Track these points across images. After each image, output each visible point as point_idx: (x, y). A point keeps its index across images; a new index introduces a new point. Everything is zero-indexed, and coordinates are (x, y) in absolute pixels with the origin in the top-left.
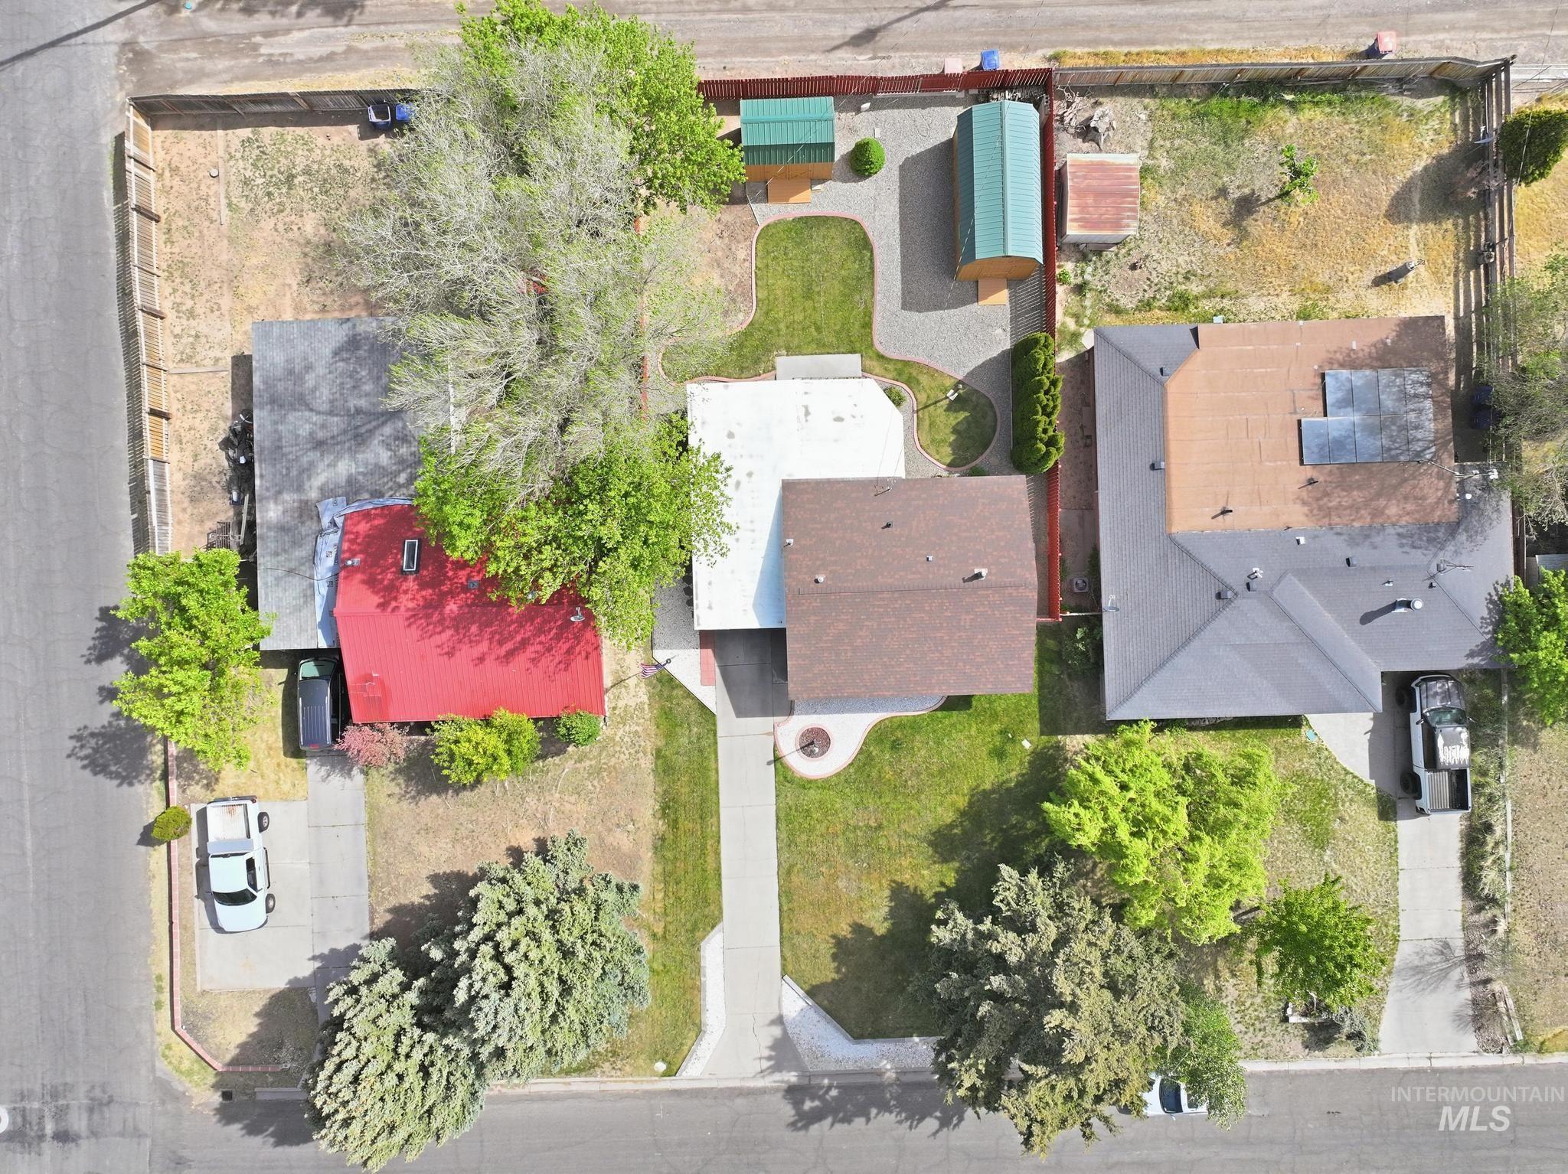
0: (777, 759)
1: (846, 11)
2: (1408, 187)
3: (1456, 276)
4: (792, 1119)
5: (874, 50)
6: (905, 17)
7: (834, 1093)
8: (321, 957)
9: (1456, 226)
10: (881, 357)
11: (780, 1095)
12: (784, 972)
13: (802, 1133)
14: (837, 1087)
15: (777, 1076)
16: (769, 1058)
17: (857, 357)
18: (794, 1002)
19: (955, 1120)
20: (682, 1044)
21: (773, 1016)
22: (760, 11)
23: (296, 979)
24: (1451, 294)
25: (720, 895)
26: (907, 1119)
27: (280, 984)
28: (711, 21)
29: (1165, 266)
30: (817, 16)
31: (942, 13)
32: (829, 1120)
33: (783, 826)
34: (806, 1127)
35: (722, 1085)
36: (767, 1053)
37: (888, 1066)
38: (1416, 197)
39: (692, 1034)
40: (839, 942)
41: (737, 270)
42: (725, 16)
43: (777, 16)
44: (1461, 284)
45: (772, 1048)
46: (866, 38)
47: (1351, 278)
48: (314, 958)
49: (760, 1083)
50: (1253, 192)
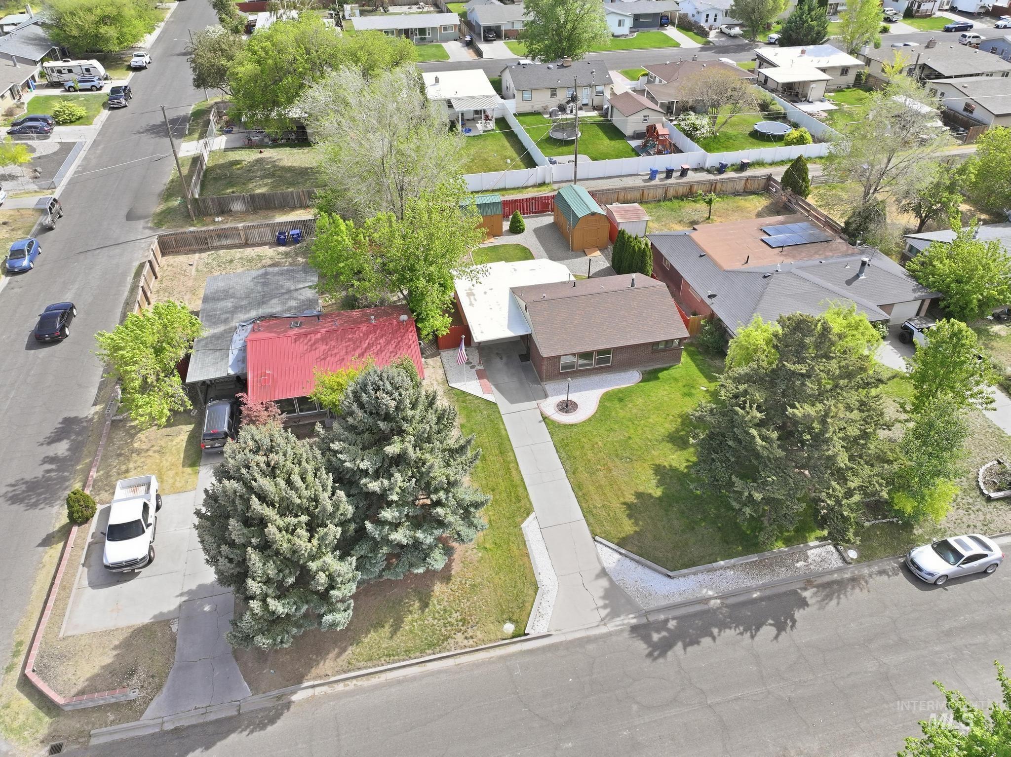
0: (545, 418)
2: (759, 212)
4: (647, 652)
7: (672, 624)
8: (190, 592)
11: (626, 635)
12: (594, 535)
13: (661, 660)
14: (673, 619)
15: (618, 621)
16: (605, 607)
18: (610, 557)
19: (789, 623)
20: (524, 602)
21: (598, 570)
23: (161, 614)
25: (528, 495)
26: (745, 630)
27: (144, 618)
32: (680, 645)
33: (561, 450)
34: (663, 653)
35: (570, 637)
36: (601, 603)
37: (710, 593)
38: (764, 213)
39: (531, 592)
40: (629, 506)
45: (604, 597)
48: (181, 595)
49: (603, 630)
50: (694, 220)
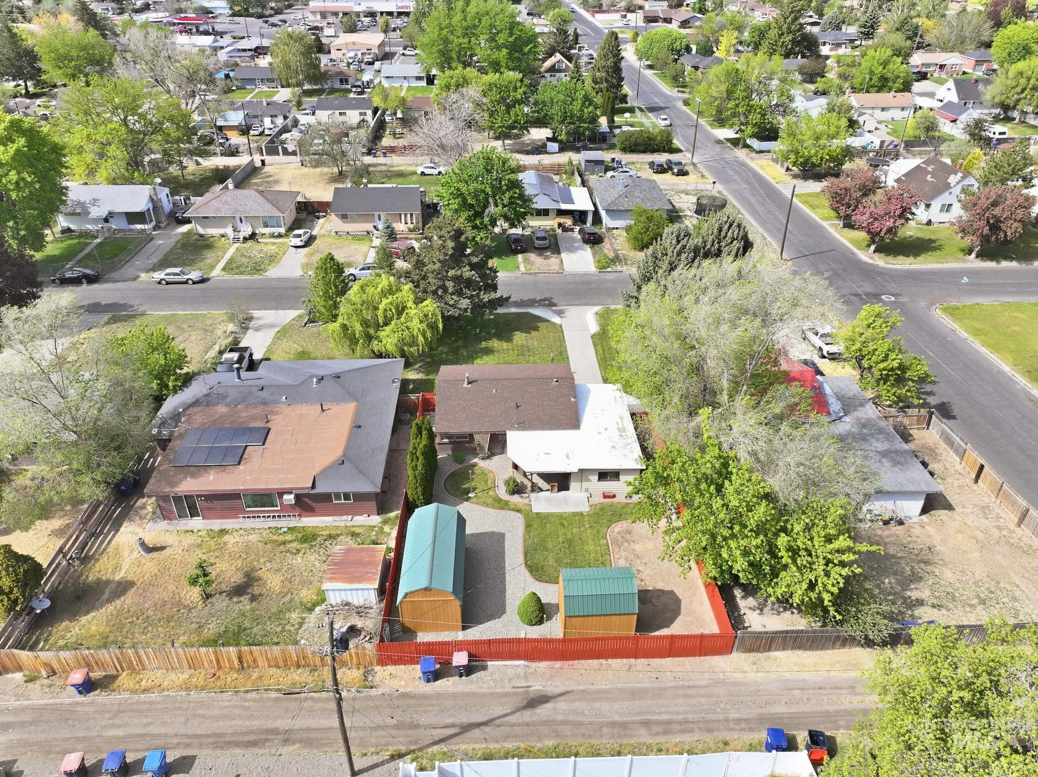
1: (555, 723)
2: (109, 601)
3: (105, 550)
4: (553, 300)
5: (528, 693)
6: (499, 717)
7: (536, 304)
9: (87, 576)
10: (518, 511)
11: (559, 304)
12: (560, 325)
13: (548, 297)
15: (561, 308)
16: (565, 311)
17: (535, 510)
18: (555, 320)
20: (604, 312)
21: (565, 318)
22: (634, 722)
24: (113, 542)
28: (678, 713)
29: (312, 558)
30: (580, 719)
31: (465, 719)
32: (538, 299)
33: (565, 356)
35: (584, 306)
37: (514, 308)
38: (107, 594)
39: (599, 313)
40: (536, 330)
41: (623, 554)
42: (664, 717)
43: (617, 718)
44: (103, 547)
46: (536, 701)
47: (180, 552)
49: (568, 307)
50: (231, 598)
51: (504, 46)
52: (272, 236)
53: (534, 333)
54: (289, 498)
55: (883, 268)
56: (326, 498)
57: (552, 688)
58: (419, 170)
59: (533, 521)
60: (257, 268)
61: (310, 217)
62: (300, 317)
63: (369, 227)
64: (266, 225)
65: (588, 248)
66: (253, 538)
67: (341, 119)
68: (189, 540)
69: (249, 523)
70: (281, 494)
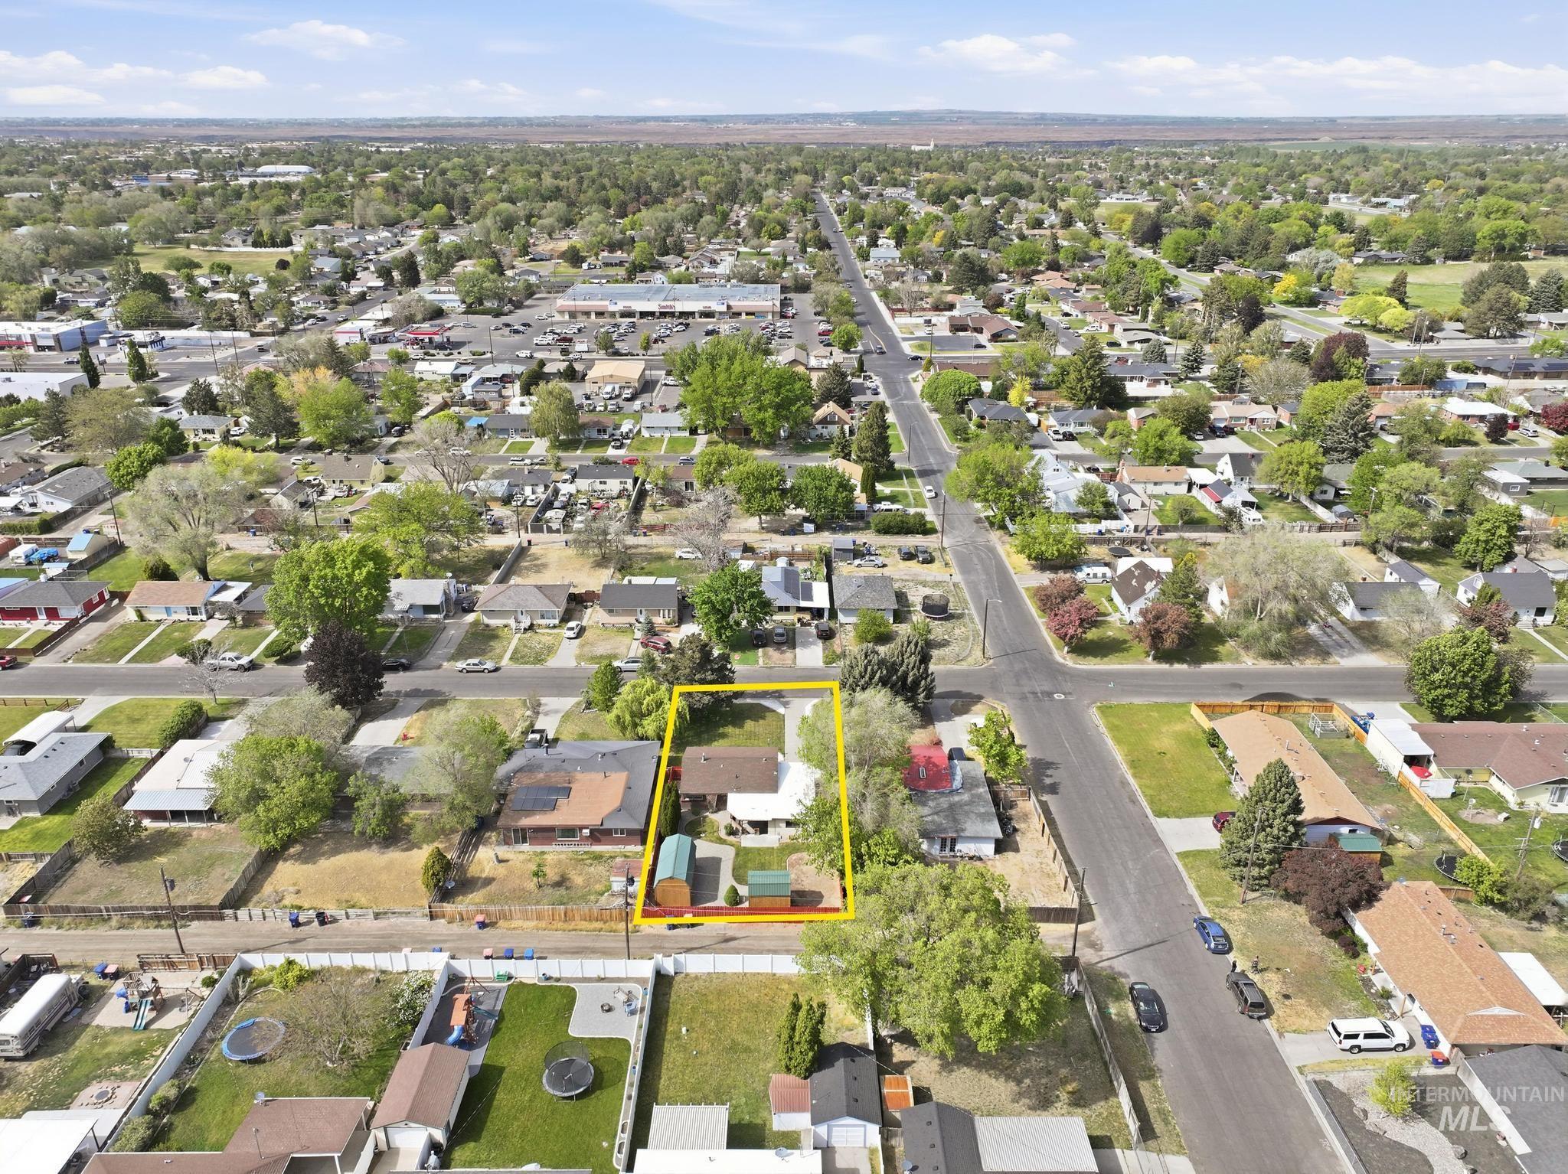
2: (483, 887)
5: (724, 936)
6: (707, 945)
9: (466, 875)
10: (732, 845)
17: (743, 845)
24: (476, 857)
29: (600, 869)
30: (751, 947)
31: (689, 946)
37: (749, 700)
38: (480, 884)
40: (763, 720)
41: (794, 871)
44: (471, 859)
46: (728, 939)
47: (519, 863)
49: (794, 699)
50: (554, 888)
51: (770, 405)
52: (548, 627)
53: (761, 722)
54: (586, 832)
55: (1071, 668)
56: (608, 832)
57: (738, 935)
58: (678, 553)
59: (741, 852)
60: (538, 660)
61: (579, 607)
62: (579, 703)
63: (632, 620)
64: (543, 617)
65: (820, 643)
66: (563, 857)
67: (603, 487)
68: (522, 857)
69: (559, 848)
70: (581, 828)
